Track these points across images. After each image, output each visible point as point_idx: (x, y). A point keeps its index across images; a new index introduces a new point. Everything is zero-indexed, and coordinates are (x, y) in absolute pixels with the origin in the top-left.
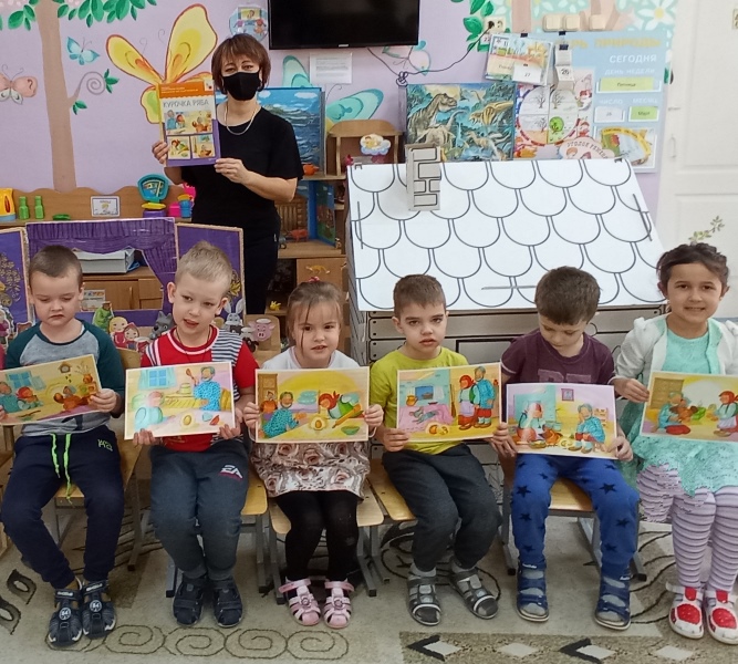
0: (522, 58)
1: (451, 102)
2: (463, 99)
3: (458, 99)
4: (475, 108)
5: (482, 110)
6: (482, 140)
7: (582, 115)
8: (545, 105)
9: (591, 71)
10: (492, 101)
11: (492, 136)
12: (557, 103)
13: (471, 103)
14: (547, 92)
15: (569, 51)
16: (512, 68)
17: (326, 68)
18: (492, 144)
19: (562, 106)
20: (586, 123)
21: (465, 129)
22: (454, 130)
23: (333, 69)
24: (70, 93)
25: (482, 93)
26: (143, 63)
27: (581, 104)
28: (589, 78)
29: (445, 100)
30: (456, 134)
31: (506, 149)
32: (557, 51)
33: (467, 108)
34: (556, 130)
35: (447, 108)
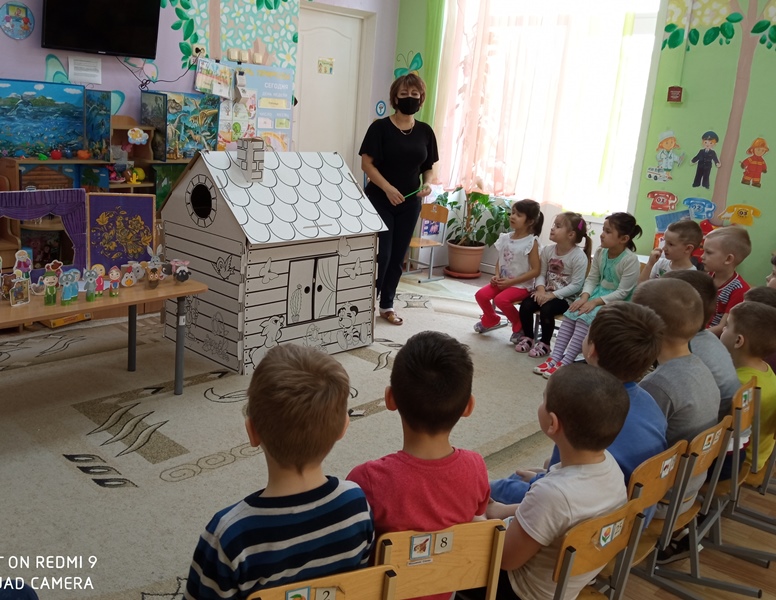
0: (218, 77)
1: (177, 106)
2: (186, 105)
3: (183, 105)
4: (194, 112)
5: (199, 115)
6: (197, 137)
7: (252, 122)
8: (230, 113)
9: (255, 92)
10: (204, 108)
11: (204, 134)
12: (237, 112)
13: (191, 108)
14: (231, 104)
15: (244, 77)
16: (211, 85)
17: (82, 69)
18: (203, 139)
19: (240, 114)
20: (253, 128)
21: (186, 128)
22: (178, 128)
23: (87, 70)
25: (198, 102)
27: (250, 114)
28: (254, 96)
29: (174, 105)
30: (180, 131)
31: (212, 144)
32: (237, 75)
33: (188, 112)
34: (237, 132)
35: (175, 111)
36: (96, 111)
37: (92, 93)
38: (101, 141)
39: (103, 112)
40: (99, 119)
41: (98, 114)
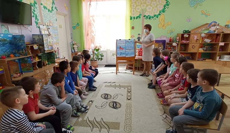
17: (12, 29)
20: (53, 42)
23: (14, 29)
36: (18, 41)
37: (16, 36)
38: (22, 50)
39: (21, 41)
40: (20, 44)
41: (20, 42)
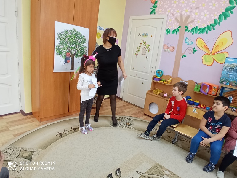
24: (183, 52)
26: (206, 47)
